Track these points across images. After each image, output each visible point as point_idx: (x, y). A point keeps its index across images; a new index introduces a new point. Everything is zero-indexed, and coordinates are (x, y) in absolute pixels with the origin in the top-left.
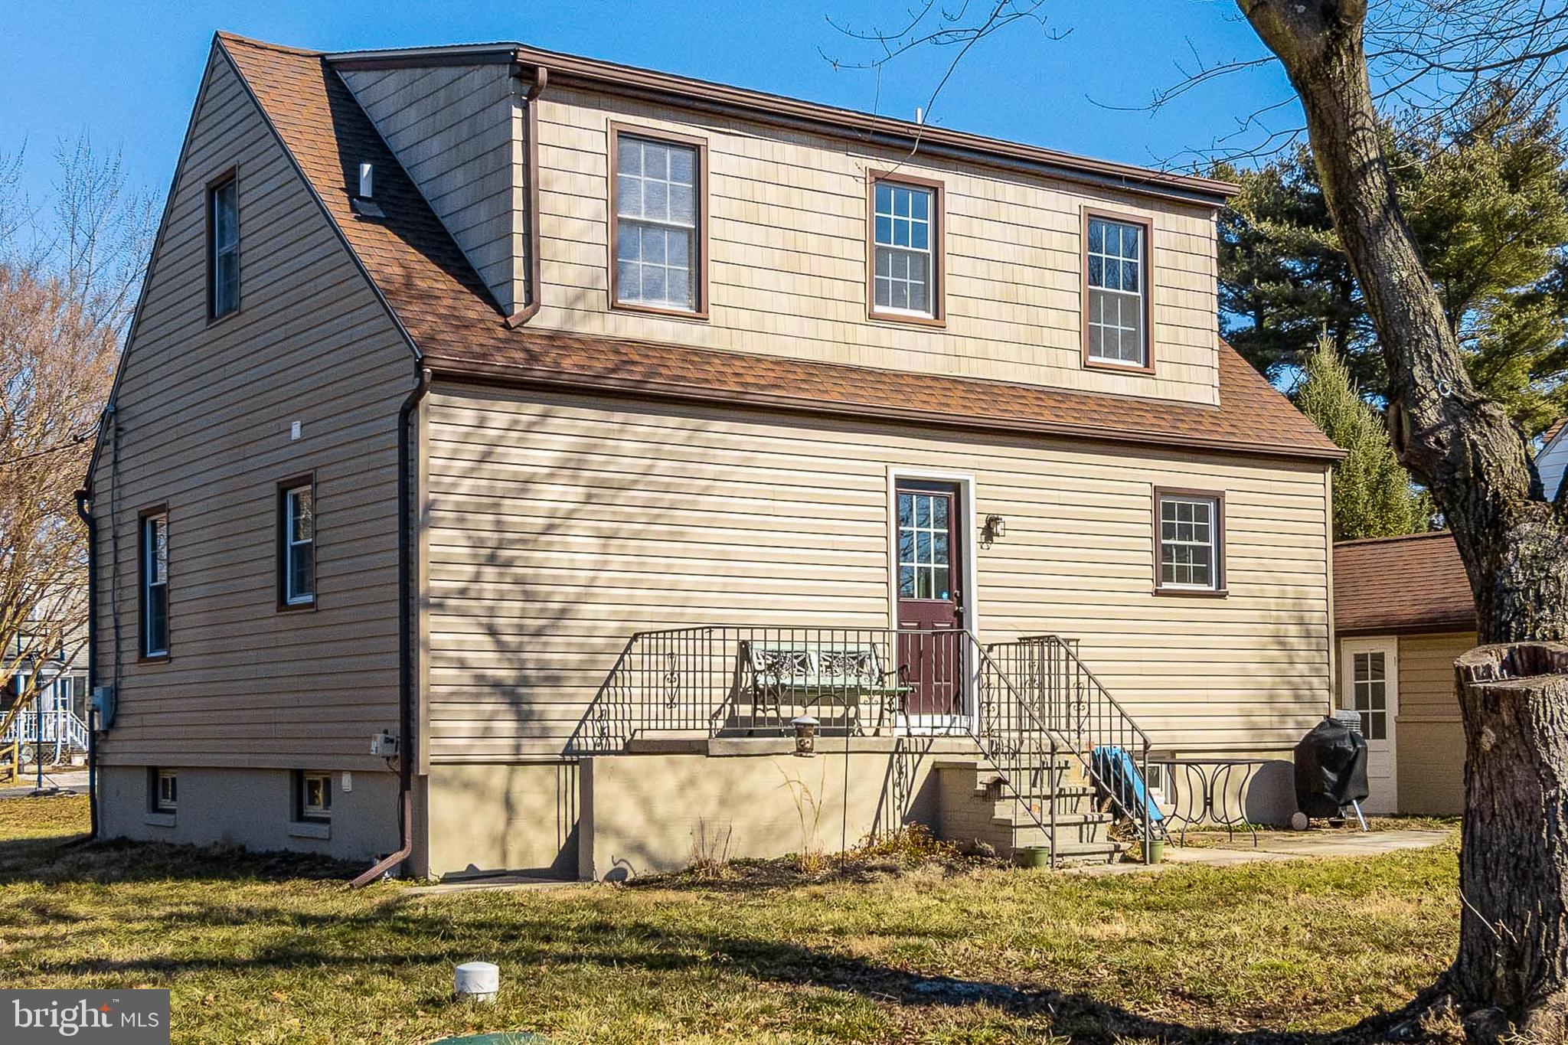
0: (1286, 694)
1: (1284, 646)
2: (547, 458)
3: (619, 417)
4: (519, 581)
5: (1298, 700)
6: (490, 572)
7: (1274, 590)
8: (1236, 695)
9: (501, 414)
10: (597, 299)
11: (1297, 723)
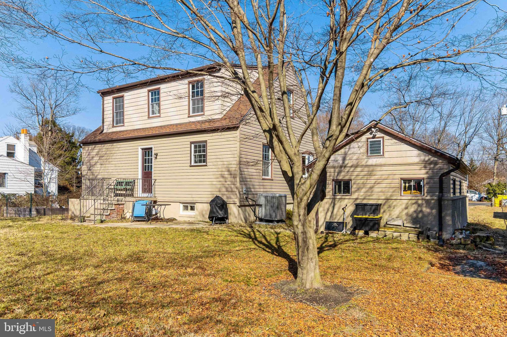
0: (224, 189)
1: (223, 176)
2: (95, 153)
3: (103, 145)
4: (92, 172)
5: (227, 191)
6: (89, 171)
7: (221, 163)
8: (210, 190)
9: (91, 147)
10: (111, 126)
11: (227, 197)
